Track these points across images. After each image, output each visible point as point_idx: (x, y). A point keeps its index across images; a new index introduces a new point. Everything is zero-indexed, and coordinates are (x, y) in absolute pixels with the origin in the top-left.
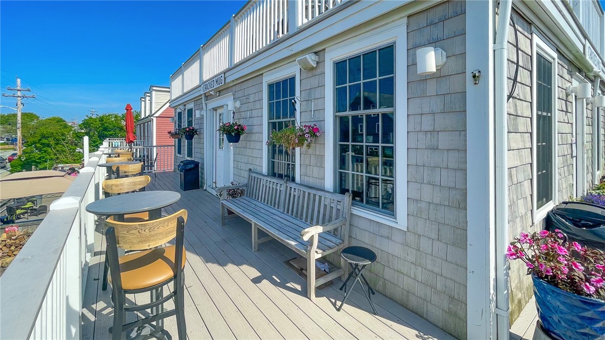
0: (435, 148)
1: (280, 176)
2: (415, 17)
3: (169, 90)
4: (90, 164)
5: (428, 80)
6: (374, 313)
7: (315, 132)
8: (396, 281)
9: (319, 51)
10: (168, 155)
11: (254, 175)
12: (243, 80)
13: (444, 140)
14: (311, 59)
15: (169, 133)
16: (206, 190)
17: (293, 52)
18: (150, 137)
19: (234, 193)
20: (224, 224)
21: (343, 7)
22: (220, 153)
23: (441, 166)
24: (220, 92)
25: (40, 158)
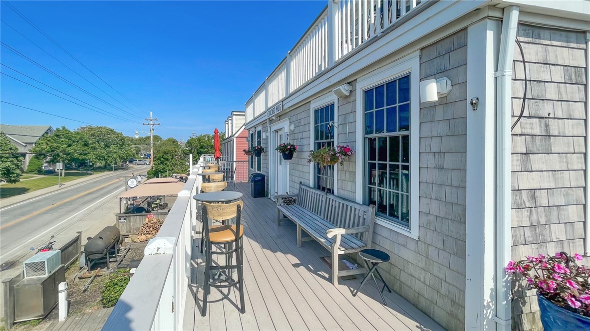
0: (442, 167)
1: (324, 189)
2: (427, 49)
3: (244, 114)
4: (193, 173)
5: (437, 107)
6: (384, 304)
7: (347, 152)
8: (409, 283)
9: (351, 82)
10: (244, 169)
11: (303, 187)
12: (296, 107)
13: (449, 161)
14: (344, 89)
15: (244, 151)
16: (270, 199)
17: (331, 84)
18: (231, 154)
19: (289, 201)
20: (279, 225)
21: (370, 43)
22: (280, 168)
23: (446, 184)
24: (280, 117)
25: (163, 169)
